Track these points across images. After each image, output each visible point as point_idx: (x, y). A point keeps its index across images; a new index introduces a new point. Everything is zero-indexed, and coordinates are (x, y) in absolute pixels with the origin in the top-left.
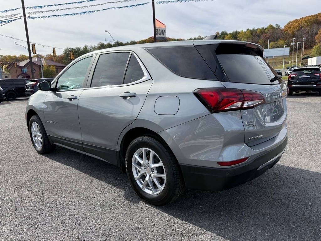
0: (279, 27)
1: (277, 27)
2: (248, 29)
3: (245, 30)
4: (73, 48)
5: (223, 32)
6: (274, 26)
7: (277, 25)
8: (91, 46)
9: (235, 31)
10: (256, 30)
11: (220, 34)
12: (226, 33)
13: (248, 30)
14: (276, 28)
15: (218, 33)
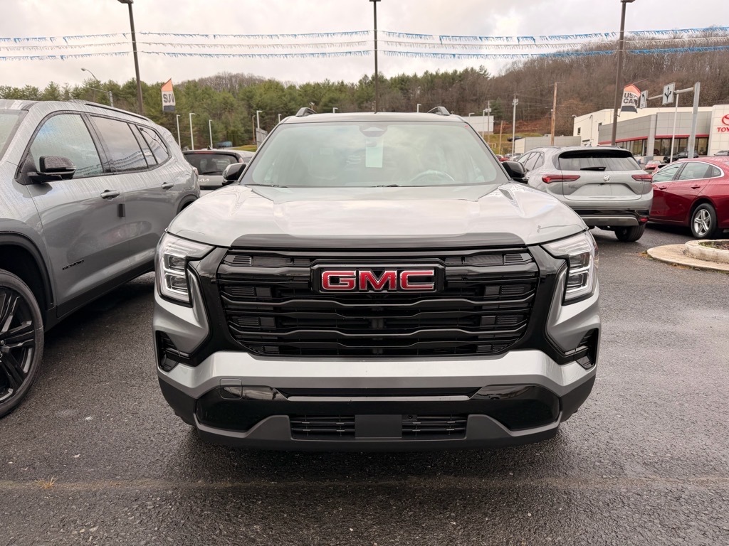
0: (485, 71)
1: (482, 73)
2: (427, 71)
3: (420, 75)
4: (17, 89)
6: (477, 69)
7: (481, 68)
8: (65, 86)
9: (401, 74)
11: (370, 79)
12: (383, 77)
13: (426, 73)
14: (482, 75)
15: (366, 76)
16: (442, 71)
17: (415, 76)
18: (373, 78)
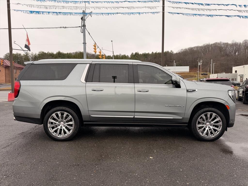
0: (173, 52)
3: (150, 53)
5: (136, 53)
6: (170, 51)
7: (171, 51)
10: (158, 53)
11: (134, 54)
14: (171, 53)
15: (133, 53)
16: (158, 52)
17: (149, 53)
18: (135, 54)
